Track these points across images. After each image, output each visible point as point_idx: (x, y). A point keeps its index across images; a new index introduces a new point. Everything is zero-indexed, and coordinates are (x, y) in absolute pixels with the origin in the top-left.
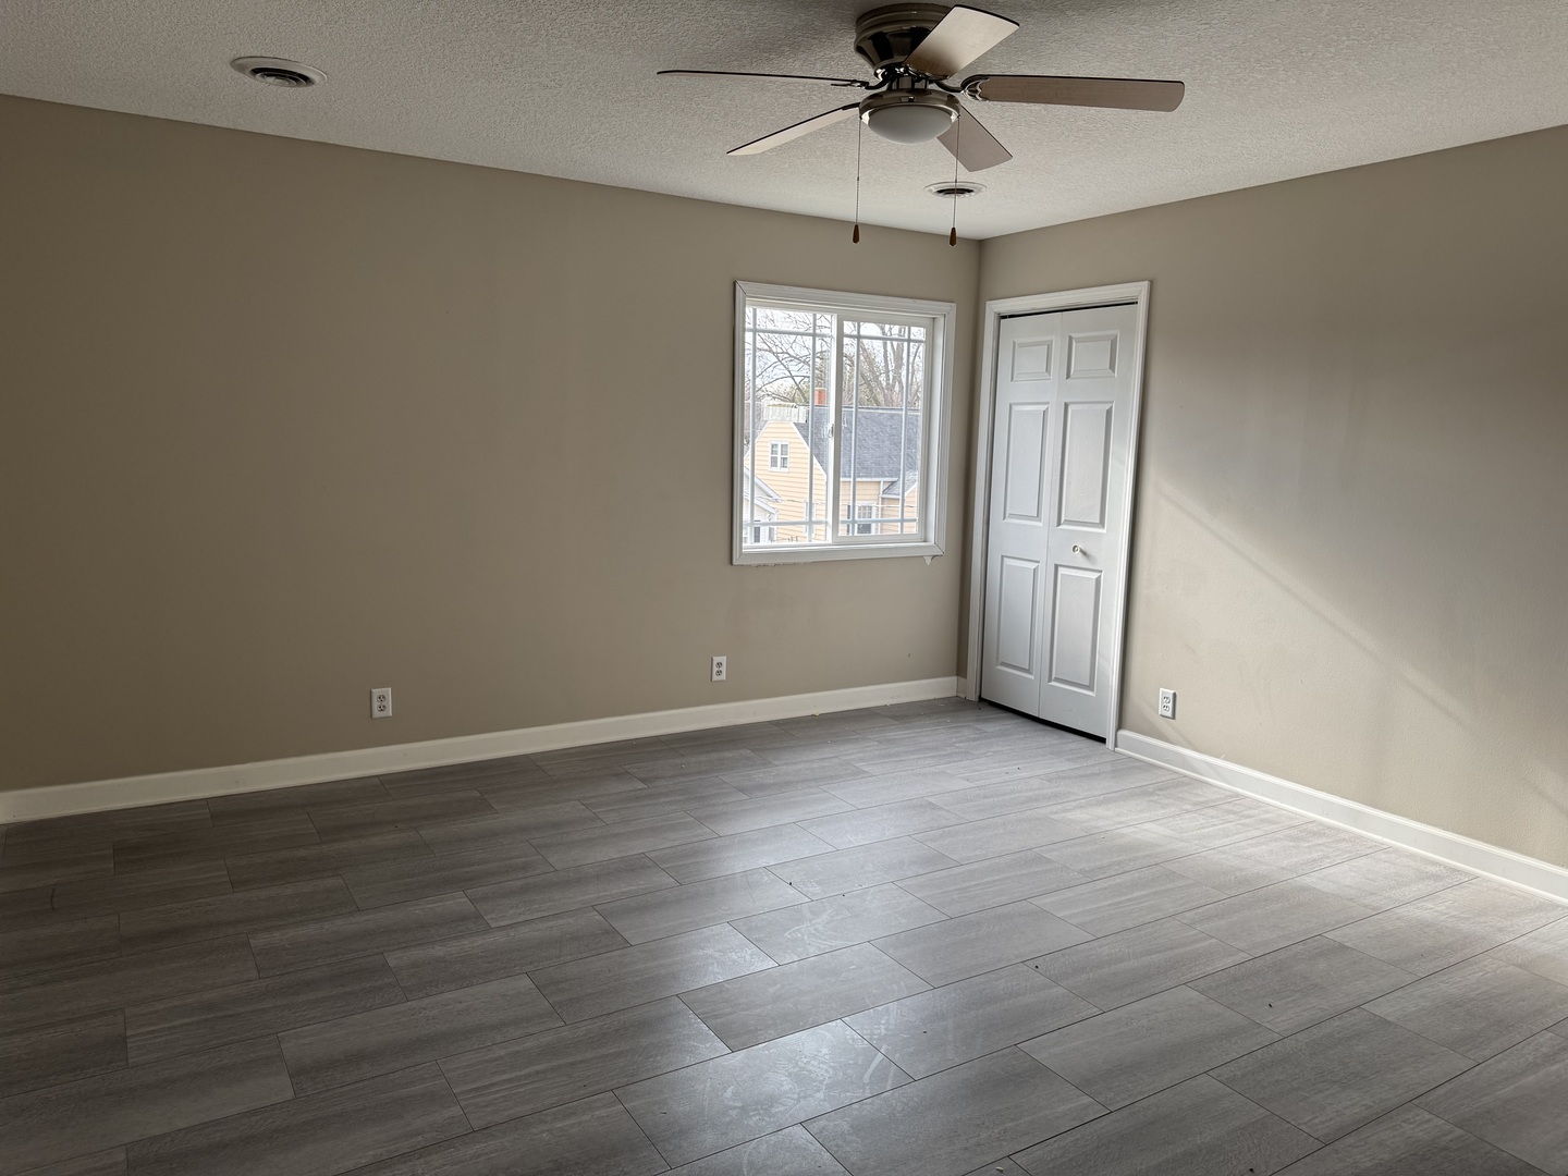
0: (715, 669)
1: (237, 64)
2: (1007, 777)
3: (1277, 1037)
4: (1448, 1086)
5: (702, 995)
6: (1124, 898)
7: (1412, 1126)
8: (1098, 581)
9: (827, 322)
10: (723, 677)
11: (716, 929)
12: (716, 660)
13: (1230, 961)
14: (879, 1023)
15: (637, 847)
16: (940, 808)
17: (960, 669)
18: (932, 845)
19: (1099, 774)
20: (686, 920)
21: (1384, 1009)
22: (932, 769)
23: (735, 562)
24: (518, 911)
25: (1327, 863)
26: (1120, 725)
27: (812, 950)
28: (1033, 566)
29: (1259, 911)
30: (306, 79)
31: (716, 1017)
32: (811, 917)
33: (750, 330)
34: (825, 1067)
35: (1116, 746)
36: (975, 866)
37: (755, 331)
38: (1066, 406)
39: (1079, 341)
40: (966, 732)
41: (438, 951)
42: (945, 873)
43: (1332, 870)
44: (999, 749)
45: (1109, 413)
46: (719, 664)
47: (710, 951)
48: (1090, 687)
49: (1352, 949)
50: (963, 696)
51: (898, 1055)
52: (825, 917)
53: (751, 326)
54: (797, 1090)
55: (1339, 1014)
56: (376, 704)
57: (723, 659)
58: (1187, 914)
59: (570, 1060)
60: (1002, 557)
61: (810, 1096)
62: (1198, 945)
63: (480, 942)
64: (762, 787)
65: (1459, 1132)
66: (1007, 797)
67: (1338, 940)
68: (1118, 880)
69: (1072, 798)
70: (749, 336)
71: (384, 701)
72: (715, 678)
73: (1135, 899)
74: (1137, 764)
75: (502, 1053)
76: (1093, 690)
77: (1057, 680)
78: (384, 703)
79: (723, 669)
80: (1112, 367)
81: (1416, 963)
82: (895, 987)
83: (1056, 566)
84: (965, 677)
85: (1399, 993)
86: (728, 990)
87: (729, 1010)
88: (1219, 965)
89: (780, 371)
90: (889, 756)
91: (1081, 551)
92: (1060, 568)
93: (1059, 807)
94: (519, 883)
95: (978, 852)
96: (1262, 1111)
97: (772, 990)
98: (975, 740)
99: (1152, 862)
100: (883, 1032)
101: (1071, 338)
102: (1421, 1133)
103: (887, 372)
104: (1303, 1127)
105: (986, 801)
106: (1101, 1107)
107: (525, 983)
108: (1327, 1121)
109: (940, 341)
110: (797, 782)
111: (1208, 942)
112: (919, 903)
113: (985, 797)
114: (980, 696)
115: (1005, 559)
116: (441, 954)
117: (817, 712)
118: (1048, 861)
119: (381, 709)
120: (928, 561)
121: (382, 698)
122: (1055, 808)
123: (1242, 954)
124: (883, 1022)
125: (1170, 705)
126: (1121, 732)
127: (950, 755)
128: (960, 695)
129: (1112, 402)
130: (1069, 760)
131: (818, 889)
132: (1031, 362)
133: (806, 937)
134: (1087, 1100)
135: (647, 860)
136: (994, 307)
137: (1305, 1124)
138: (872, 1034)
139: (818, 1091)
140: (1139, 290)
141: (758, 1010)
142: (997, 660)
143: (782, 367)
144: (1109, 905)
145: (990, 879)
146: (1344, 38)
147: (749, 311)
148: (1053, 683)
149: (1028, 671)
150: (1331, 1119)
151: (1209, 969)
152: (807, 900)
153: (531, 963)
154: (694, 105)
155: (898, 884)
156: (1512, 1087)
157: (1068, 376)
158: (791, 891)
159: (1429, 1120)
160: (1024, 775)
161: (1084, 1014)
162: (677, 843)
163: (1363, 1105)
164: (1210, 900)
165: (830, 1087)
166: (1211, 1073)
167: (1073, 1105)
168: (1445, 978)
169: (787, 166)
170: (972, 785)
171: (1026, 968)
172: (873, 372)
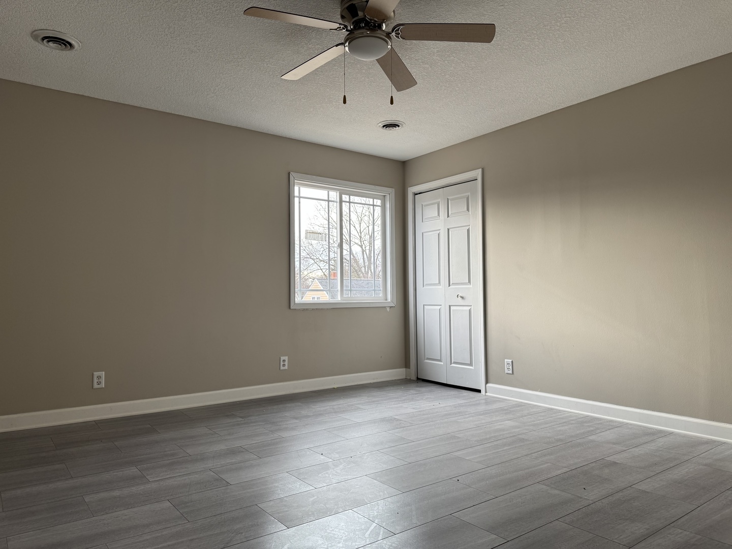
0: (282, 363)
1: (34, 35)
2: (434, 407)
3: (591, 502)
4: (686, 517)
5: (271, 504)
6: (500, 450)
7: (673, 536)
8: (470, 311)
9: (334, 195)
10: (286, 367)
11: (281, 475)
12: (282, 358)
13: (559, 472)
14: (373, 510)
15: (238, 444)
16: (401, 420)
17: (407, 365)
18: (398, 435)
19: (479, 404)
20: (263, 472)
21: (643, 487)
22: (396, 406)
23: (292, 308)
24: (167, 473)
25: (598, 431)
26: (487, 382)
27: (334, 481)
28: (439, 307)
29: (570, 451)
30: (70, 44)
31: (278, 513)
32: (334, 467)
33: (297, 197)
34: (342, 531)
35: (486, 392)
36: (421, 441)
37: (300, 197)
38: (448, 230)
39: (452, 200)
40: (412, 392)
41: (117, 493)
42: (406, 445)
43: (602, 434)
44: (429, 397)
45: (468, 231)
46: (284, 361)
47: (276, 485)
48: (471, 364)
49: (620, 464)
50: (409, 378)
51: (384, 524)
52: (341, 466)
53: (298, 195)
54: (326, 544)
55: (621, 490)
56: (96, 380)
57: (286, 358)
58: (533, 455)
59: (190, 538)
60: (424, 305)
61: (334, 546)
62: (541, 467)
63: (143, 488)
64: (307, 417)
65: (699, 537)
66: (435, 414)
67: (613, 460)
68: (495, 443)
69: (467, 413)
70: (296, 200)
71: (100, 378)
72: (282, 368)
73: (505, 450)
74: (497, 399)
75: (148, 537)
76: (472, 366)
77: (455, 363)
78: (100, 380)
79: (286, 363)
80: (468, 210)
81: (654, 467)
82: (381, 493)
83: (450, 306)
84: (410, 368)
85: (649, 480)
86: (286, 501)
87: (287, 509)
88: (554, 474)
89: (315, 267)
90: (374, 401)
91: (461, 297)
92: (451, 307)
93: (462, 417)
94: (168, 462)
95: (422, 436)
96: (591, 535)
97: (311, 499)
98: (416, 394)
99: (512, 435)
100: (376, 514)
101: (448, 199)
102: (679, 539)
103: (365, 267)
104: (616, 541)
105: (424, 416)
106: (502, 539)
107: (167, 504)
108: (627, 537)
109: (388, 205)
110: (326, 414)
111: (546, 465)
112: (392, 458)
113: (424, 415)
114: (417, 378)
115: (425, 306)
116: (118, 494)
117: (335, 386)
118: (458, 438)
119: (99, 383)
120: (388, 309)
121: (99, 377)
122: (460, 417)
123: (565, 469)
124: (375, 509)
125: (511, 367)
126: (488, 385)
127: (404, 400)
128: (407, 377)
129: (469, 225)
130: (464, 399)
131: (337, 456)
132: (431, 212)
133: (331, 476)
134: (494, 536)
135: (242, 449)
136: (411, 190)
137: (616, 539)
138: (369, 515)
139: (339, 543)
140: (478, 173)
141: (303, 509)
142: (425, 357)
143: (316, 265)
144: (493, 453)
145: (429, 446)
146: (564, 16)
147: (296, 188)
148: (453, 365)
149: (440, 361)
150: (629, 536)
151: (549, 476)
152: (331, 460)
153: (171, 495)
154: (265, 65)
155: (381, 451)
156: (719, 515)
157: (448, 216)
158: (322, 457)
159: (681, 533)
160: (441, 406)
161: (487, 498)
162: (259, 441)
163: (645, 528)
164: (544, 448)
165: (346, 541)
166: (560, 520)
167: (486, 539)
168: (670, 472)
169: (312, 110)
170: (417, 411)
171: (452, 481)
172: (358, 266)
